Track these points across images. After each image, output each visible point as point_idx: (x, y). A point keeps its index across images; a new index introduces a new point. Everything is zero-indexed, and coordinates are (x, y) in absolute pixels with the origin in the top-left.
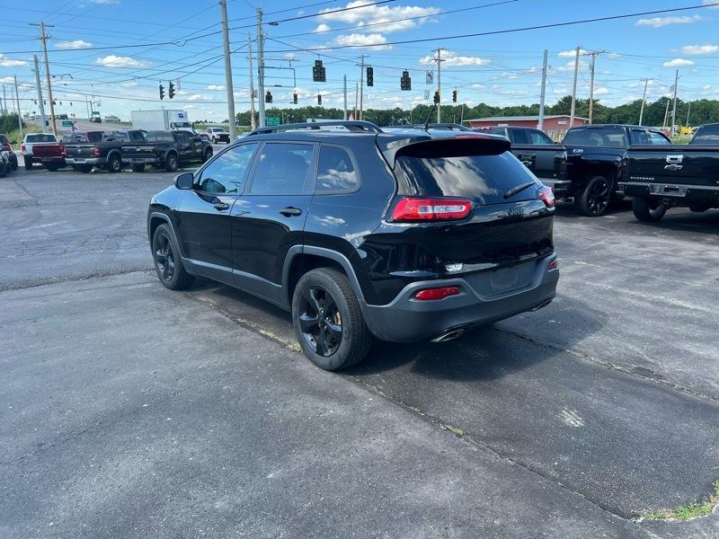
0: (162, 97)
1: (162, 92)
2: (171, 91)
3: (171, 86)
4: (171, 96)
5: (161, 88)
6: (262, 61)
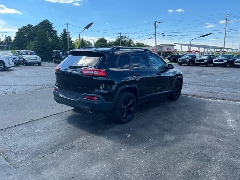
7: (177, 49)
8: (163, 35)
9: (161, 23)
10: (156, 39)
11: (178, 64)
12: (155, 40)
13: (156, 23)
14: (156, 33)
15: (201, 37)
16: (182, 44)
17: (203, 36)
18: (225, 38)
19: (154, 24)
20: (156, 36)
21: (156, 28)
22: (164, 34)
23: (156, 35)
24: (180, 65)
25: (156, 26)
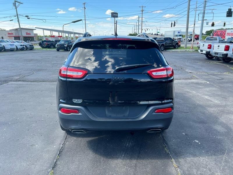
0: (172, 26)
1: (172, 25)
2: (175, 24)
3: (175, 22)
4: (174, 26)
5: (172, 23)
6: (205, 10)
7: (37, 34)
8: (28, 18)
9: (22, 3)
10: (18, 21)
11: (56, 49)
12: (18, 23)
13: (15, 3)
14: (17, 14)
15: (72, 22)
16: (44, 29)
17: (74, 22)
18: (85, 24)
19: (13, 3)
20: (18, 19)
21: (16, 8)
22: (28, 16)
23: (18, 17)
24: (58, 50)
25: (16, 7)
